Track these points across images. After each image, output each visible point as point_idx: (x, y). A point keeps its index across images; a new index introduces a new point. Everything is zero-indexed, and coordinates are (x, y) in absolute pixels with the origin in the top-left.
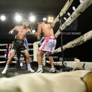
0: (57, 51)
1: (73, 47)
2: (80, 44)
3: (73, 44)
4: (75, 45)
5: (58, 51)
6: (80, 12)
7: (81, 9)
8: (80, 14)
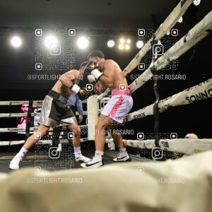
0: (143, 114)
2: (206, 95)
3: (189, 96)
5: (146, 114)
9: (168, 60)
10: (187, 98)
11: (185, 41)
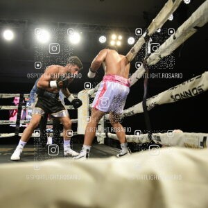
0: (132, 112)
1: (172, 101)
2: (190, 94)
3: (174, 95)
4: (178, 97)
5: (135, 112)
6: (196, 27)
7: (198, 20)
8: (194, 31)
9: (160, 56)
10: (172, 97)
11: (175, 38)
